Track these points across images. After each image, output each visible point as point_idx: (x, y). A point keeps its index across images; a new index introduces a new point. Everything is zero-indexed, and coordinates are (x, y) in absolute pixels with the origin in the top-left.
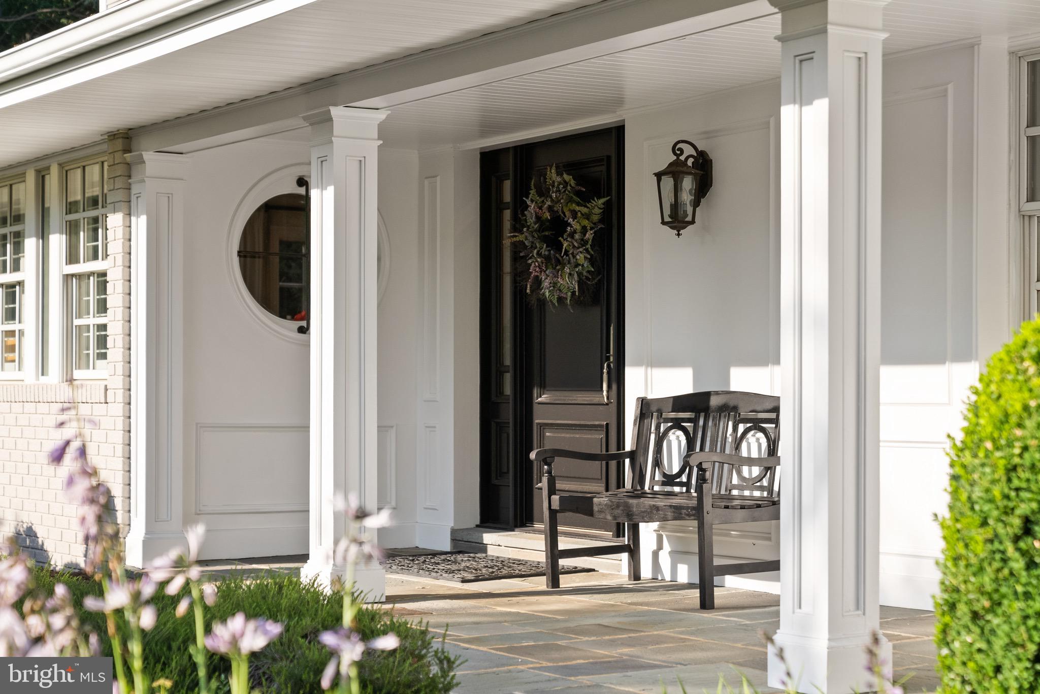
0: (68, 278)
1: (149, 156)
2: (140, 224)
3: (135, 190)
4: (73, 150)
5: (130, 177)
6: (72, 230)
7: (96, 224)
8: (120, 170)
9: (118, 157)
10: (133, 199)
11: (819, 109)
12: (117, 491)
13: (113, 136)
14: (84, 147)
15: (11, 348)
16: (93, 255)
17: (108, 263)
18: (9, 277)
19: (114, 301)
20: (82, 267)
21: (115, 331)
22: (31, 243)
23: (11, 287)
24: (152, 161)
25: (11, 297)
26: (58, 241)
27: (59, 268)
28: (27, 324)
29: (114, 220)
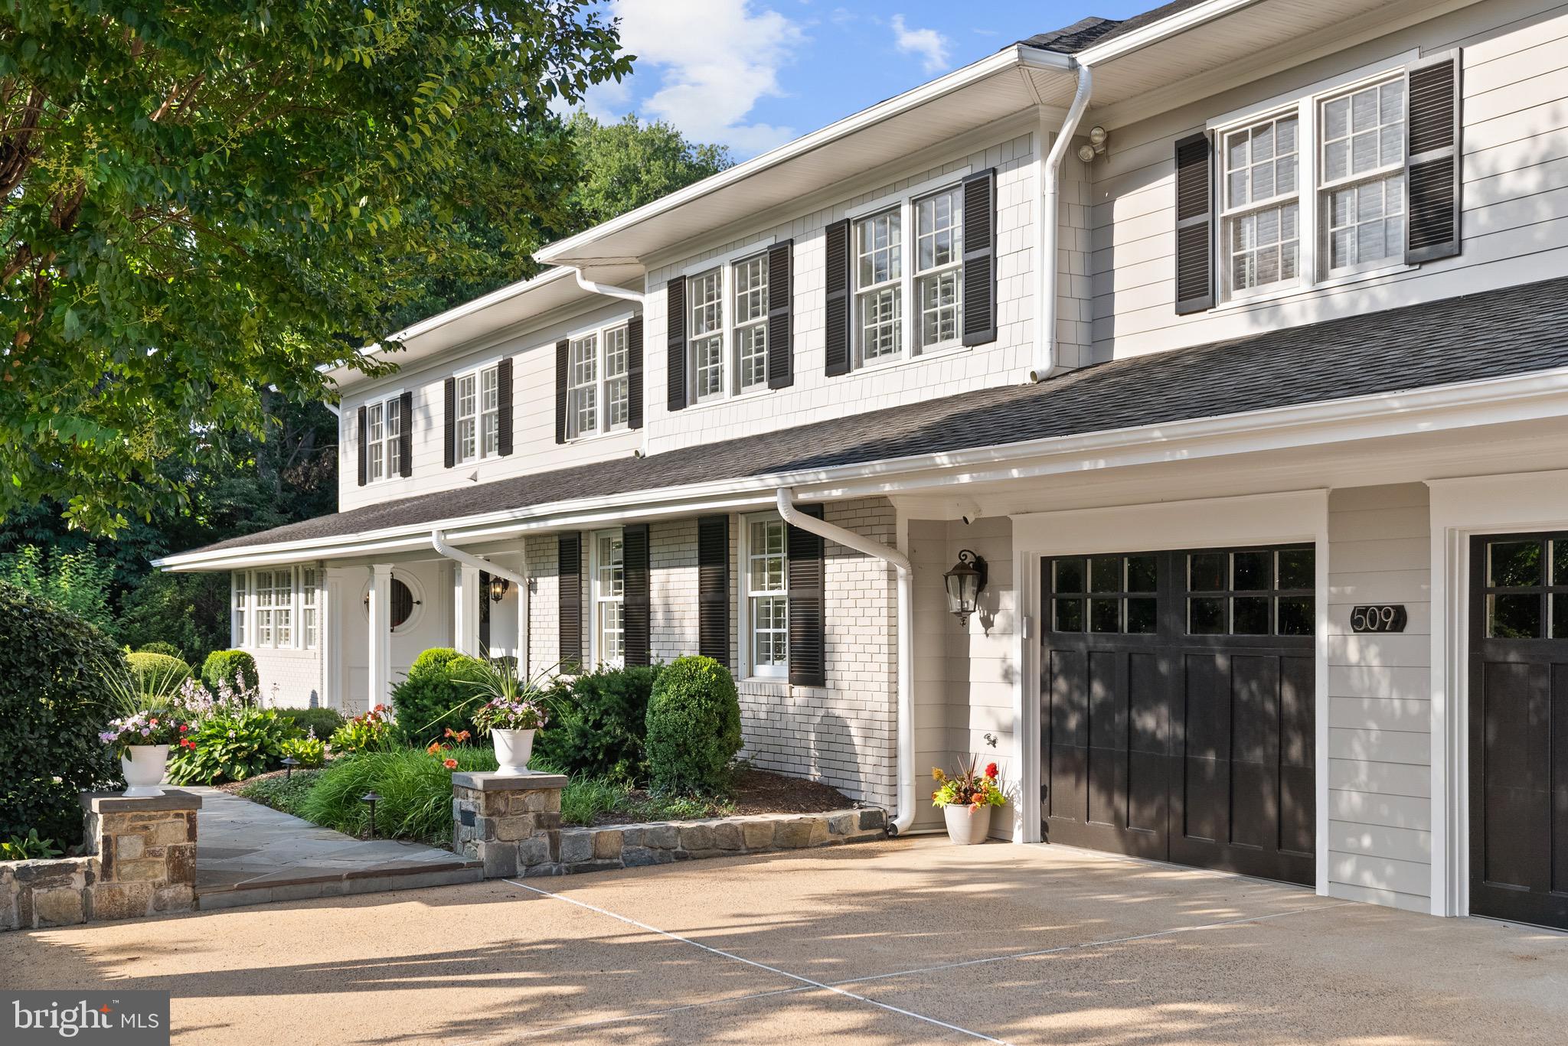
0: (305, 610)
1: (328, 569)
2: (326, 593)
3: (324, 581)
5: (323, 577)
6: (307, 592)
7: (313, 592)
8: (320, 574)
9: (319, 569)
10: (324, 584)
12: (318, 692)
13: (317, 561)
15: (287, 635)
16: (313, 602)
17: (316, 606)
18: (286, 607)
19: (318, 621)
20: (309, 607)
21: (318, 632)
22: (293, 595)
23: (287, 611)
24: (330, 571)
25: (287, 615)
26: (302, 596)
27: (302, 606)
28: (292, 626)
29: (317, 592)
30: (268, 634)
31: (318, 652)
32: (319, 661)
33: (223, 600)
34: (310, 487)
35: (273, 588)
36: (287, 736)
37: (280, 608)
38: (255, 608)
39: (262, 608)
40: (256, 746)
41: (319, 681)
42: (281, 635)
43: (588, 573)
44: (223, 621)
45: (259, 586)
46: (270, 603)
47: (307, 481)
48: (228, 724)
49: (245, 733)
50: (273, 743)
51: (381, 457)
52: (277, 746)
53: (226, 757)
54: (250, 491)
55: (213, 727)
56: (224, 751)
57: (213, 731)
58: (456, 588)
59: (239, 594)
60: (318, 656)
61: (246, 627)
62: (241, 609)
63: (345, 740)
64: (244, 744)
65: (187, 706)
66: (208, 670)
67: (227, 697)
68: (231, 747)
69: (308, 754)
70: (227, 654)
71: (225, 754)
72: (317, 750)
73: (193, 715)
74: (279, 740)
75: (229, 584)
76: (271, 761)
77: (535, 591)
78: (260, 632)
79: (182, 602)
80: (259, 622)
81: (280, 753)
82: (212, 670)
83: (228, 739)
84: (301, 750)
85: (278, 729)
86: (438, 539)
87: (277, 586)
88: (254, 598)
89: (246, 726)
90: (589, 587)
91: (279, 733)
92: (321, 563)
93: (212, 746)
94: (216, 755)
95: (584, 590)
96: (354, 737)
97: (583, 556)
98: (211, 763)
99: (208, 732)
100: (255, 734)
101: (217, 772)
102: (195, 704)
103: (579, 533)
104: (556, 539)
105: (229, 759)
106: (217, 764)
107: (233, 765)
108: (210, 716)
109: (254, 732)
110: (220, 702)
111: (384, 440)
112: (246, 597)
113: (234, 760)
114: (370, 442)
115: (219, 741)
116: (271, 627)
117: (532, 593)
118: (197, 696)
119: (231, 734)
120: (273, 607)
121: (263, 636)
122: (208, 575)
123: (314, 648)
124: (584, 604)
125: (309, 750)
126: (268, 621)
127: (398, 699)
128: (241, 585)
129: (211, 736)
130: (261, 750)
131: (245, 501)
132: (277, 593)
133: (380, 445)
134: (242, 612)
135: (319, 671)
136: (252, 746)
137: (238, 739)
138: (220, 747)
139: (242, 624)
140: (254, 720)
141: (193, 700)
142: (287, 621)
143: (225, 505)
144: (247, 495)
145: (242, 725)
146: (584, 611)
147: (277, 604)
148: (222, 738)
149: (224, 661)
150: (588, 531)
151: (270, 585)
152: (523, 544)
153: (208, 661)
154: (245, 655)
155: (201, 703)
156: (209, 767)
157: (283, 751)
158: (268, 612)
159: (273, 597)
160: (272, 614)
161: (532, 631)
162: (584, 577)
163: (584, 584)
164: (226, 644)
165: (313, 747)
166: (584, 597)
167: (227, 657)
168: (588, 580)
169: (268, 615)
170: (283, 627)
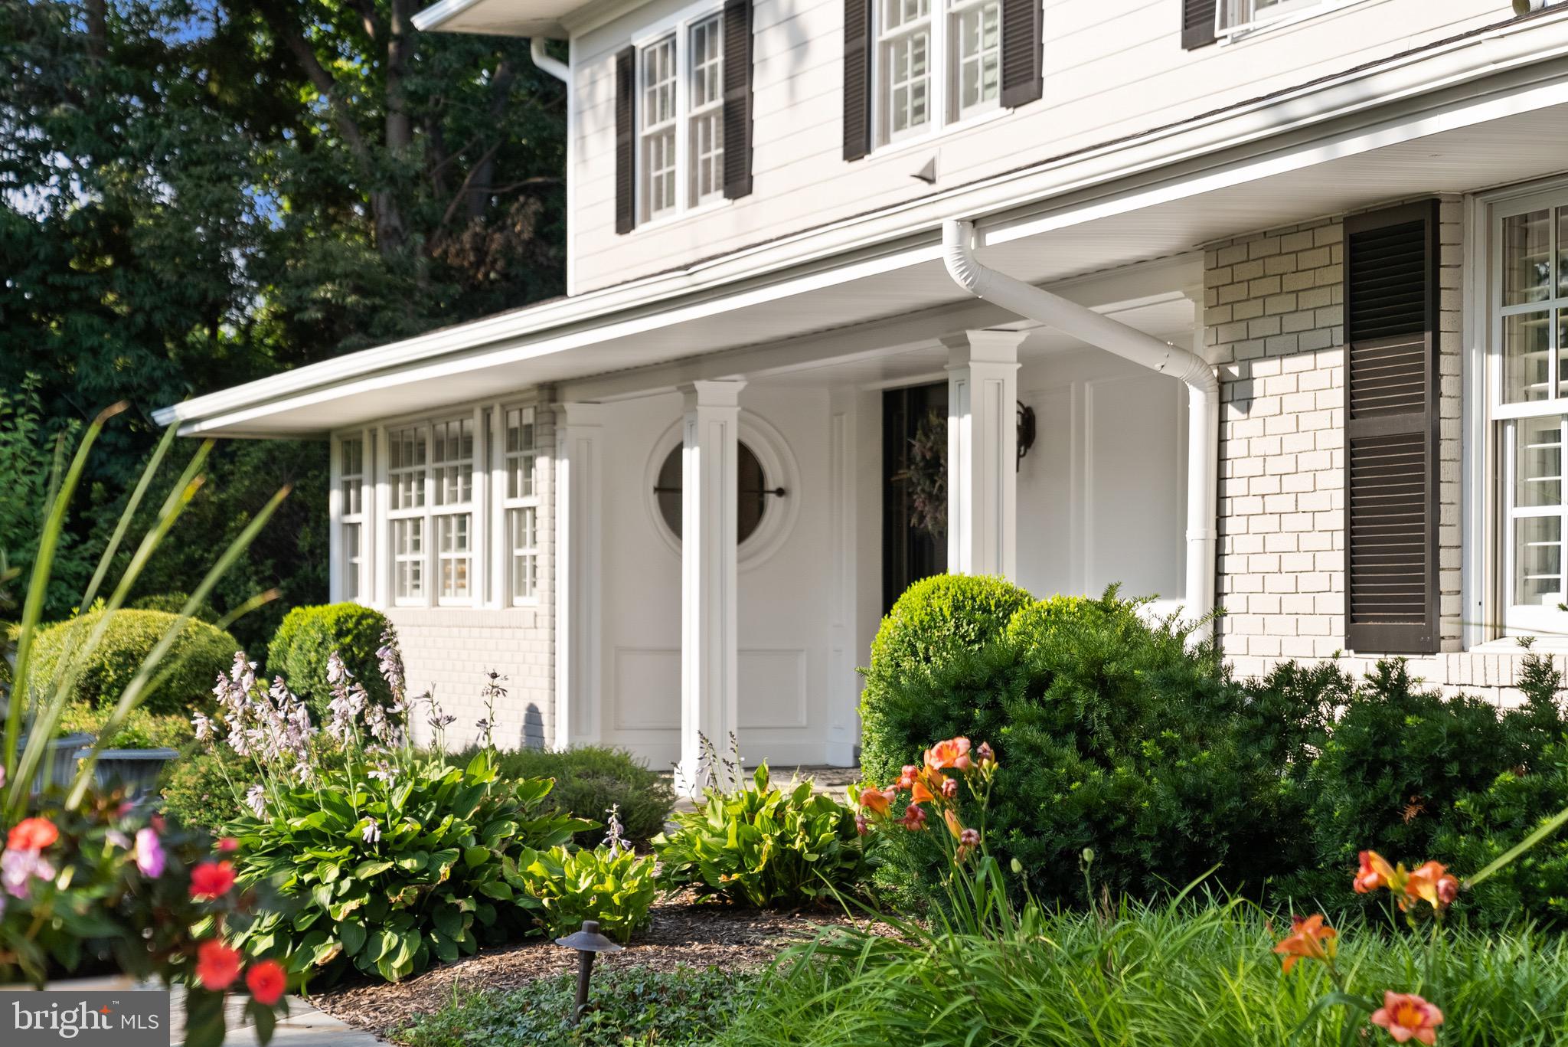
0: (509, 511)
1: (569, 406)
2: (563, 466)
3: (559, 436)
4: (511, 393)
5: (554, 423)
6: (512, 466)
7: (530, 464)
8: (546, 418)
9: (545, 406)
10: (558, 443)
11: (968, 419)
12: (543, 708)
13: (541, 386)
14: (520, 392)
15: (462, 575)
16: (528, 491)
17: (538, 499)
18: (460, 508)
19: (543, 535)
20: (520, 502)
21: (543, 563)
22: (478, 477)
23: (463, 517)
24: (574, 410)
25: (462, 526)
26: (500, 477)
27: (502, 501)
28: (475, 552)
29: (542, 463)
30: (416, 575)
31: (544, 610)
32: (544, 633)
33: (310, 502)
34: (487, 275)
35: (429, 466)
36: (538, 839)
37: (447, 509)
38: (385, 513)
39: (402, 513)
40: (445, 870)
41: (545, 682)
42: (447, 576)
43: (1458, 332)
44: (312, 552)
45: (395, 463)
46: (421, 501)
47: (479, 263)
48: (356, 800)
49: (410, 826)
50: (494, 860)
51: (671, 161)
52: (507, 867)
53: (352, 905)
54: (368, 264)
55: (311, 807)
56: (346, 885)
57: (313, 821)
58: (952, 421)
59: (347, 487)
60: (544, 621)
61: (363, 560)
62: (353, 518)
63: (706, 849)
64: (407, 864)
65: (234, 739)
66: (282, 654)
67: (353, 713)
68: (369, 871)
69: (605, 898)
70: (326, 614)
71: (350, 895)
72: (631, 886)
73: (252, 767)
74: (514, 851)
75: (325, 464)
76: (490, 915)
77: (1246, 404)
78: (396, 572)
79: (222, 506)
80: (395, 546)
81: (518, 891)
82: (293, 651)
83: (360, 847)
84: (584, 884)
85: (504, 814)
86: (961, 247)
87: (438, 458)
88: (384, 490)
89: (414, 803)
90: (1462, 375)
91: (512, 828)
92: (551, 391)
93: (309, 867)
94: (322, 895)
95: (1447, 386)
96: (732, 843)
97: (1446, 278)
98: (305, 923)
99: (297, 824)
100: (440, 832)
101: (325, 952)
102: (257, 733)
103: (1430, 204)
104: (1337, 234)
105: (361, 911)
106: (323, 925)
107: (374, 929)
108: (305, 772)
109: (434, 824)
110: (333, 730)
111: (681, 123)
112: (366, 490)
113: (375, 917)
114: (644, 129)
115: (332, 852)
116: (424, 556)
117: (1232, 412)
118: (262, 710)
119: (367, 829)
120: (429, 510)
121: (407, 578)
122: (279, 446)
123: (532, 602)
124: (1447, 429)
125: (609, 885)
126: (417, 545)
127: (902, 726)
128: (353, 465)
129: (305, 838)
130: (463, 880)
131: (357, 290)
132: (439, 475)
133: (670, 132)
134: (355, 527)
135: (545, 658)
136: (430, 868)
137: (389, 848)
138: (333, 872)
139: (355, 552)
140: (436, 786)
141: (250, 720)
142: (462, 543)
143: (314, 302)
144: (360, 276)
145: (398, 801)
146: (1446, 450)
147: (439, 501)
148: (341, 841)
149: (322, 629)
150: (1462, 197)
151: (422, 459)
152: (1197, 269)
153: (282, 632)
154: (370, 614)
155: (275, 731)
156: (298, 938)
157: (529, 886)
158: (417, 521)
159: (430, 484)
160: (426, 527)
161: (1231, 526)
162: (1446, 343)
163: (1446, 364)
164: (322, 596)
165: (619, 874)
166: (1446, 407)
167: (329, 620)
168: (1460, 354)
169: (417, 530)
170: (453, 554)
